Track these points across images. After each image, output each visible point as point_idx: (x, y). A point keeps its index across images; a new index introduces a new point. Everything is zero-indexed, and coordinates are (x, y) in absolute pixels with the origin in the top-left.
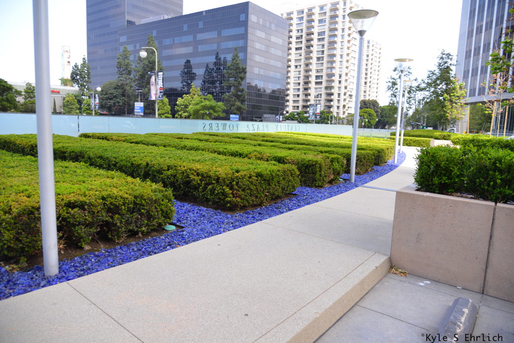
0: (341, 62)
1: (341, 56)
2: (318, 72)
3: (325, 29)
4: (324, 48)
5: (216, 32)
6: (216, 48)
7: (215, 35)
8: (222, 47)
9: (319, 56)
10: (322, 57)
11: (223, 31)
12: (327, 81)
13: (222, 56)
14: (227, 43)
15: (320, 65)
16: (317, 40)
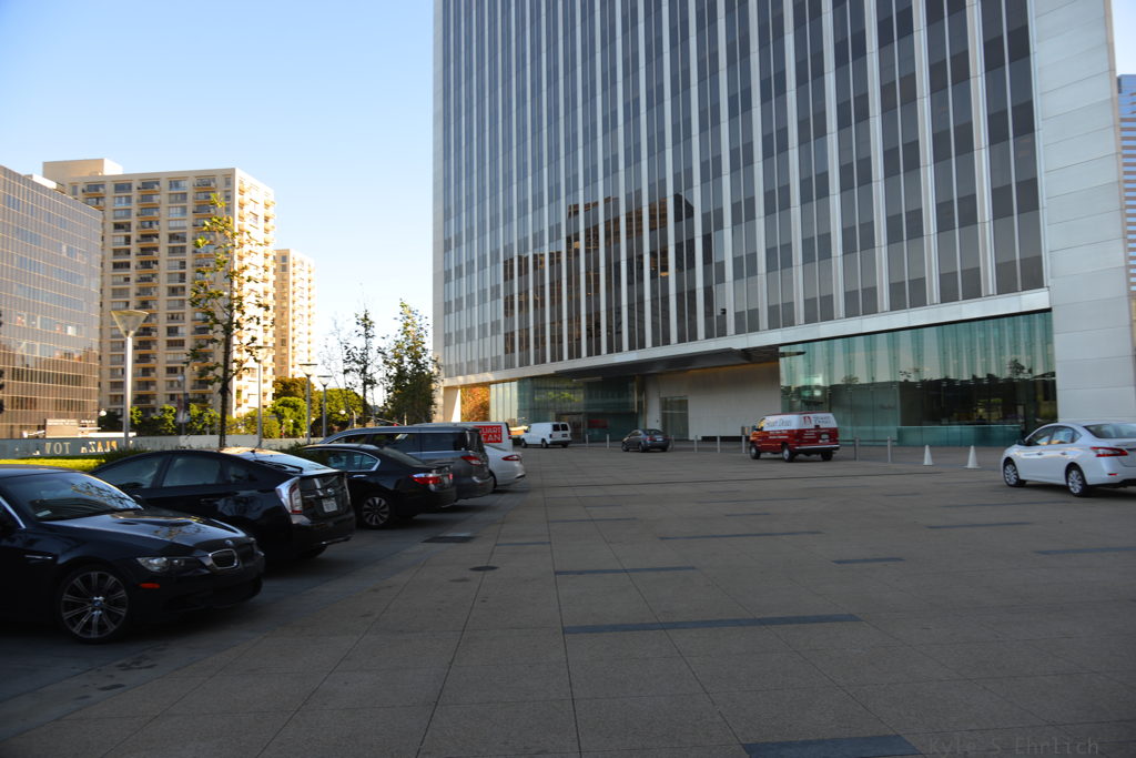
2: (173, 318)
3: (184, 228)
4: (184, 268)
9: (173, 284)
10: (180, 287)
12: (196, 339)
15: (177, 304)
16: (166, 250)
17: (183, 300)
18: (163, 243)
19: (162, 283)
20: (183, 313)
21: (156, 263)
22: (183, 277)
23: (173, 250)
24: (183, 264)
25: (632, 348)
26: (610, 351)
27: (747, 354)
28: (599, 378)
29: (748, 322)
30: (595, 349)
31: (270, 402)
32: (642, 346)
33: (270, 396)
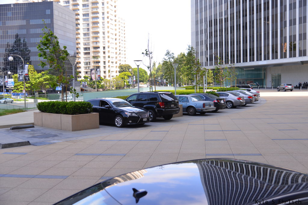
0: (104, 37)
1: (104, 33)
2: (85, 44)
3: (88, 11)
5: (25, 21)
6: (25, 33)
7: (24, 23)
8: (31, 33)
9: (85, 32)
10: (88, 33)
11: (31, 20)
12: (94, 52)
13: (31, 39)
14: (35, 29)
15: (87, 39)
16: (82, 20)
17: (89, 38)
18: (81, 17)
19: (81, 31)
20: (89, 43)
21: (79, 24)
22: (88, 29)
23: (84, 20)
24: (88, 25)
25: (265, 59)
26: (257, 60)
27: (302, 63)
28: (254, 69)
29: (303, 53)
30: (252, 60)
31: (118, 74)
32: (268, 59)
33: (118, 72)
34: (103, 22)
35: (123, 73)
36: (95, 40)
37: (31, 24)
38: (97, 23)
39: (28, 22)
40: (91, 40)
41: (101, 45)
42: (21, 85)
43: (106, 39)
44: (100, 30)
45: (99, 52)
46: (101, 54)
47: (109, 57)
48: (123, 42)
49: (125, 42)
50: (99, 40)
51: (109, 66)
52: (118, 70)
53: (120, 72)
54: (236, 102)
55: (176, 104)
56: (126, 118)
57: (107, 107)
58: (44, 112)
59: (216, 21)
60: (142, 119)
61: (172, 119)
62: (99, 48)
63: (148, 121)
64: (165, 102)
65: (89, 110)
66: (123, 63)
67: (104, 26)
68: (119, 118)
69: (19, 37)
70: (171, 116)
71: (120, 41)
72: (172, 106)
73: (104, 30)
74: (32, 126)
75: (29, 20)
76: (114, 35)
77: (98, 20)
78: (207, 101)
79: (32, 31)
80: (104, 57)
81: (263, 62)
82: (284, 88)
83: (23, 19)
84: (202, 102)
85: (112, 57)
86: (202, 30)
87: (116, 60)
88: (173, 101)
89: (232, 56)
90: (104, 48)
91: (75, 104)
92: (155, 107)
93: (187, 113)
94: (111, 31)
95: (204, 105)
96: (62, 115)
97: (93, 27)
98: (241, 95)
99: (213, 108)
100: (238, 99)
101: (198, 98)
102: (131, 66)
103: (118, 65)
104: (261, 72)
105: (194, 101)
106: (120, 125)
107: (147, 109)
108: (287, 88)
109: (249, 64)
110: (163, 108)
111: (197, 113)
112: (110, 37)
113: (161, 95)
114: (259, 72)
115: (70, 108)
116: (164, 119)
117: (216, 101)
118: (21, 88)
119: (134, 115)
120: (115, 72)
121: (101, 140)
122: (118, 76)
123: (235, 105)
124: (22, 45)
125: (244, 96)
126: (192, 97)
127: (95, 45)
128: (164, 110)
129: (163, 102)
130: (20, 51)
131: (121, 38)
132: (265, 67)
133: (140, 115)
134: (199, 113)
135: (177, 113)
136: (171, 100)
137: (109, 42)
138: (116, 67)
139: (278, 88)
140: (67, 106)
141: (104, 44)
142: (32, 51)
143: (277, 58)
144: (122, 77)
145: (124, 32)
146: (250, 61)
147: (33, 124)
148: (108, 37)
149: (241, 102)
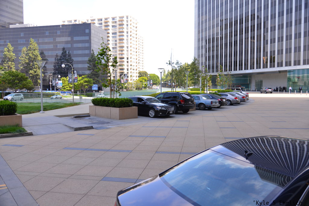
0: (127, 50)
1: (127, 47)
2: (114, 56)
3: (116, 31)
4: (116, 42)
5: (70, 38)
6: (70, 47)
7: (69, 39)
8: (74, 46)
9: (113, 47)
10: (115, 47)
11: (74, 37)
12: (120, 61)
13: (74, 51)
14: (77, 44)
15: (115, 52)
16: (112, 37)
17: (116, 51)
18: (111, 35)
19: (111, 46)
20: (116, 54)
21: (109, 41)
22: (116, 44)
23: (113, 37)
24: (116, 41)
25: (251, 69)
26: (245, 69)
27: (280, 72)
28: (242, 76)
29: (280, 65)
30: (241, 69)
31: (138, 78)
32: (254, 68)
33: (137, 77)
34: (127, 39)
35: (141, 78)
36: (121, 52)
37: (74, 40)
38: (123, 39)
39: (72, 39)
40: (118, 52)
41: (125, 56)
42: (67, 85)
43: (130, 52)
44: (125, 45)
45: (123, 61)
46: (125, 63)
47: (131, 65)
48: (142, 54)
49: (143, 54)
50: (124, 52)
51: (131, 72)
52: (138, 75)
53: (139, 77)
54: (233, 100)
55: (192, 102)
56: (157, 111)
57: (143, 103)
58: (97, 106)
59: (213, 39)
60: (169, 112)
61: (189, 112)
62: (123, 58)
63: (173, 113)
64: (185, 100)
65: (131, 104)
66: (141, 70)
67: (128, 42)
68: (152, 111)
69: (65, 50)
70: (188, 110)
71: (140, 53)
72: (190, 102)
73: (128, 45)
74: (88, 115)
75: (73, 37)
76: (135, 49)
77: (124, 37)
78: (213, 99)
79: (75, 45)
80: (128, 65)
81: (249, 71)
82: (265, 91)
83: (69, 36)
84: (210, 100)
85: (133, 66)
86: (203, 46)
87: (137, 68)
88: (190, 99)
89: (226, 66)
90: (128, 58)
91: (121, 100)
92: (177, 103)
93: (199, 108)
94: (133, 46)
95: (212, 102)
96: (112, 108)
97: (119, 43)
98: (237, 95)
99: (218, 105)
100: (235, 98)
101: (207, 97)
102: (147, 72)
103: (138, 71)
104: (247, 78)
105: (204, 99)
106: (153, 116)
107: (172, 105)
108: (268, 91)
109: (238, 72)
110: (183, 104)
111: (206, 109)
112: (132, 50)
113: (182, 94)
114: (246, 78)
115: (117, 103)
116: (182, 112)
117: (220, 100)
118: (67, 88)
119: (163, 108)
120: (135, 77)
121: (143, 127)
122: (138, 80)
123: (232, 103)
124: (67, 56)
125: (239, 96)
126: (202, 96)
127: (121, 56)
128: (184, 105)
129: (183, 100)
130: (66, 60)
131: (140, 51)
132: (250, 75)
133: (168, 109)
134: (207, 109)
135: (193, 108)
136: (188, 98)
137: (131, 54)
138: (136, 73)
139: (261, 91)
140: (115, 101)
141: (128, 56)
142: (74, 60)
143: (260, 68)
144: (140, 80)
145: (142, 47)
146: (239, 70)
147: (89, 114)
148: (131, 50)
149: (237, 100)
